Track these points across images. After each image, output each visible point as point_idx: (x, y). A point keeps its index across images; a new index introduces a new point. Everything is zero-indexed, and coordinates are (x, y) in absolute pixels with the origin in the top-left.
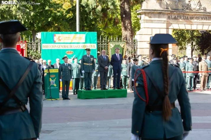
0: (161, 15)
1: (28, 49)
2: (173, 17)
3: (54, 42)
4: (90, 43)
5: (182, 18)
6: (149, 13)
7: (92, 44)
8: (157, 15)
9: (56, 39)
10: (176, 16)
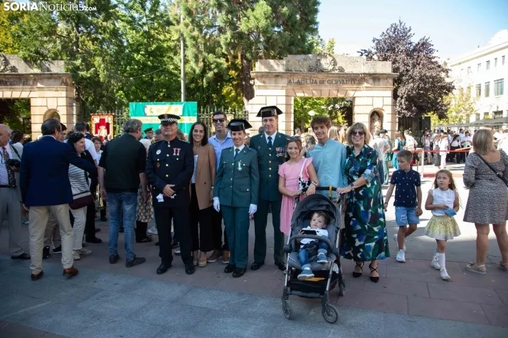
0: (280, 79)
1: (114, 123)
2: (296, 80)
3: (145, 115)
4: (189, 115)
5: (308, 81)
6: (262, 76)
7: (191, 117)
8: (274, 79)
9: (147, 111)
10: (300, 80)
